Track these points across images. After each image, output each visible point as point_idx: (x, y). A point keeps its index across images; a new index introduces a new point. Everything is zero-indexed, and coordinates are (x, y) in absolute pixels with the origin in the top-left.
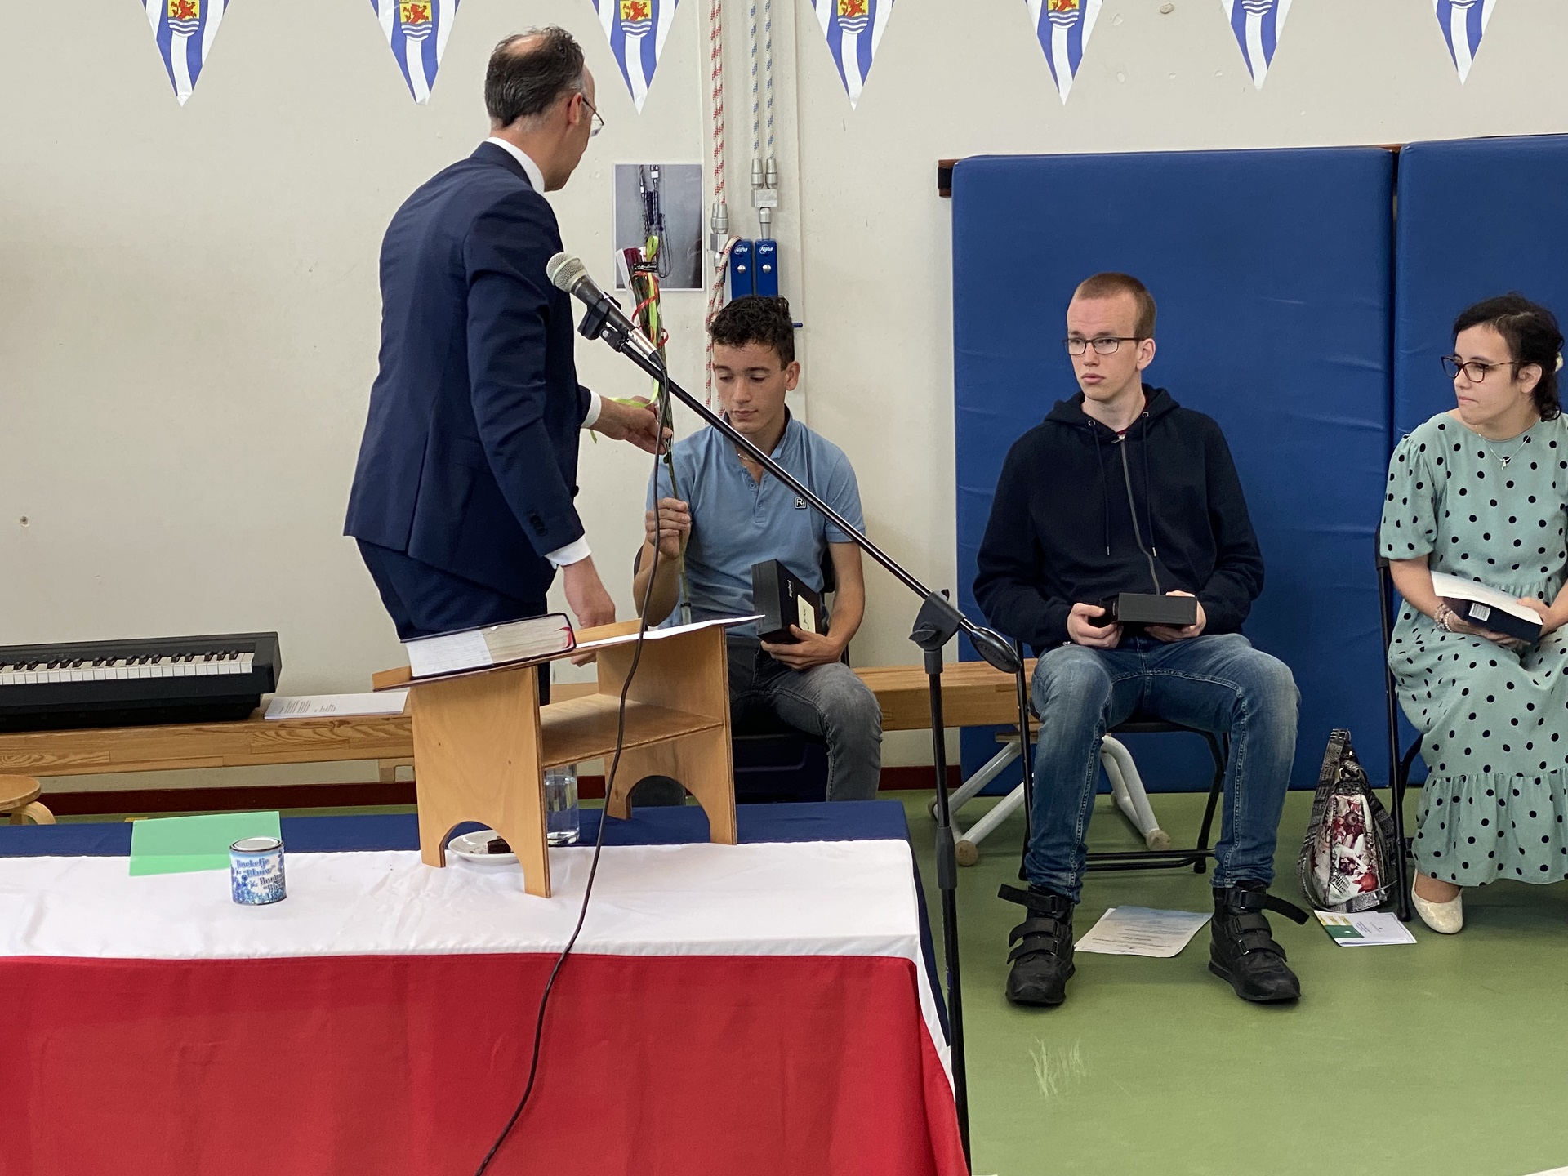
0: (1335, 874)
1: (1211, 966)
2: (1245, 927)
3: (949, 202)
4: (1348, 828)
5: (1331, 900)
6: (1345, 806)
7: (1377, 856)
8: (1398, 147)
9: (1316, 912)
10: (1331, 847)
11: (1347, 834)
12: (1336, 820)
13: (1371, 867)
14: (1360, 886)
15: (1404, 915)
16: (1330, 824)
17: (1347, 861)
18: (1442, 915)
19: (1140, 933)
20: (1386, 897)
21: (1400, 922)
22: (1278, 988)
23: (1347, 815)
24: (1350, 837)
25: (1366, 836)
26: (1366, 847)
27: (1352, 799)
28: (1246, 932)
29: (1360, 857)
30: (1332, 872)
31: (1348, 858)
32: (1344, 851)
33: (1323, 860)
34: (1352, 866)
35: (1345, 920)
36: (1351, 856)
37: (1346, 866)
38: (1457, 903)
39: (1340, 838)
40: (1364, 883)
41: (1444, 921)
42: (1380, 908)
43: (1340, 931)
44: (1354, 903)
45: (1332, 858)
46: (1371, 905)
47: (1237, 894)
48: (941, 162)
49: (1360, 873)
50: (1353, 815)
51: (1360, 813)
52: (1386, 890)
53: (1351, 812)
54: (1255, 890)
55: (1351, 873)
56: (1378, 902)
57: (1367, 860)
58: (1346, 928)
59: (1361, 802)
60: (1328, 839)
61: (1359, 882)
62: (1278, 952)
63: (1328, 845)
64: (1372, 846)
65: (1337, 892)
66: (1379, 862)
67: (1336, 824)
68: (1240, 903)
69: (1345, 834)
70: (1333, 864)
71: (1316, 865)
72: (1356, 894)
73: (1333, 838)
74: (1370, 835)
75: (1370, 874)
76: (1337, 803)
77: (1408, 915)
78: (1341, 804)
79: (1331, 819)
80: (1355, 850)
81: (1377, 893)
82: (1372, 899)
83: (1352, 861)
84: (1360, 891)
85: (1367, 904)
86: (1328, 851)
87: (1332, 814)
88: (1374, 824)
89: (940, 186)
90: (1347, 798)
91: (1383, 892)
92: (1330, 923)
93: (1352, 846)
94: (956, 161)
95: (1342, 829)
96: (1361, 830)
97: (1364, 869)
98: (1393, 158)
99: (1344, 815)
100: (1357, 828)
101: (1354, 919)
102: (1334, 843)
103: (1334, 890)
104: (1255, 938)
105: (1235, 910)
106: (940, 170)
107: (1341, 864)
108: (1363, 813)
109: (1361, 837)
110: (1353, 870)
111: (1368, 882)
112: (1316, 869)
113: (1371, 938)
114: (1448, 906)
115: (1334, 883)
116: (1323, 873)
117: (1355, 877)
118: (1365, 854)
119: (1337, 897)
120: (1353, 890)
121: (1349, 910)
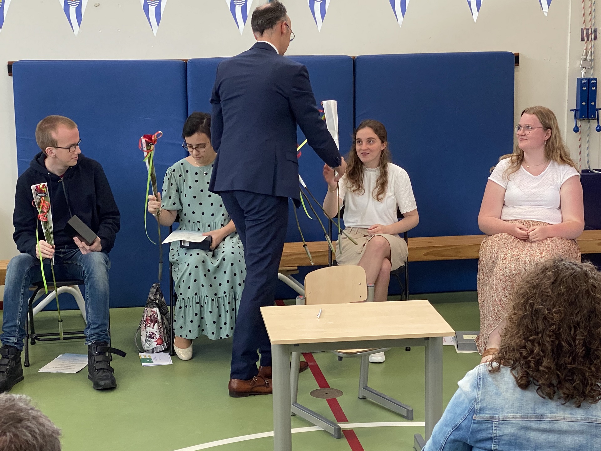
0: (147, 338)
1: (89, 376)
2: (96, 360)
3: (12, 78)
4: (151, 321)
5: (146, 349)
6: (150, 312)
7: (163, 332)
8: (186, 60)
9: (140, 354)
10: (146, 328)
11: (151, 323)
12: (147, 318)
13: (161, 336)
14: (157, 343)
15: (171, 353)
16: (145, 319)
17: (151, 333)
18: (183, 353)
19: (68, 364)
20: (167, 347)
21: (170, 356)
22: (105, 384)
23: (151, 317)
24: (152, 324)
25: (158, 323)
26: (159, 328)
27: (153, 310)
28: (97, 362)
29: (156, 332)
30: (146, 338)
31: (152, 332)
32: (150, 329)
33: (143, 333)
34: (153, 335)
35: (150, 356)
36: (153, 332)
37: (151, 336)
38: (190, 348)
39: (148, 325)
40: (158, 342)
41: (184, 355)
42: (165, 351)
43: (145, 361)
44: (154, 349)
45: (146, 333)
46: (161, 350)
47: (94, 347)
48: (8, 62)
49: (156, 338)
50: (153, 316)
51: (156, 315)
52: (166, 344)
53: (153, 315)
54: (101, 345)
55: (153, 338)
56: (164, 349)
57: (159, 333)
58: (148, 359)
59: (157, 311)
60: (145, 325)
61: (156, 341)
62: (111, 370)
63: (145, 327)
64: (161, 327)
65: (148, 346)
66: (164, 334)
67: (147, 319)
68: (95, 350)
69: (150, 323)
70: (147, 335)
71: (141, 335)
72: (155, 346)
73: (146, 325)
74: (160, 323)
75: (160, 338)
76: (147, 312)
77: (173, 354)
78: (149, 312)
79: (145, 318)
80: (154, 329)
81: (163, 345)
82: (161, 348)
83: (153, 334)
84: (157, 345)
85: (159, 350)
86: (145, 330)
87: (145, 315)
88: (162, 318)
89: (9, 72)
90: (151, 309)
91: (165, 345)
92: (143, 357)
93: (153, 328)
94: (13, 62)
95: (149, 321)
96: (156, 321)
97: (158, 336)
98: (185, 64)
99: (149, 316)
100: (155, 321)
101: (153, 356)
102: (146, 327)
103: (147, 345)
104: (101, 364)
105: (94, 354)
106: (8, 65)
107: (149, 334)
108: (157, 315)
109: (156, 324)
110: (154, 337)
111: (160, 341)
112: (141, 337)
113: (155, 363)
114: (186, 350)
115: (147, 342)
116: (143, 338)
117: (155, 340)
118: (158, 331)
119: (148, 347)
120: (154, 345)
121: (153, 352)
